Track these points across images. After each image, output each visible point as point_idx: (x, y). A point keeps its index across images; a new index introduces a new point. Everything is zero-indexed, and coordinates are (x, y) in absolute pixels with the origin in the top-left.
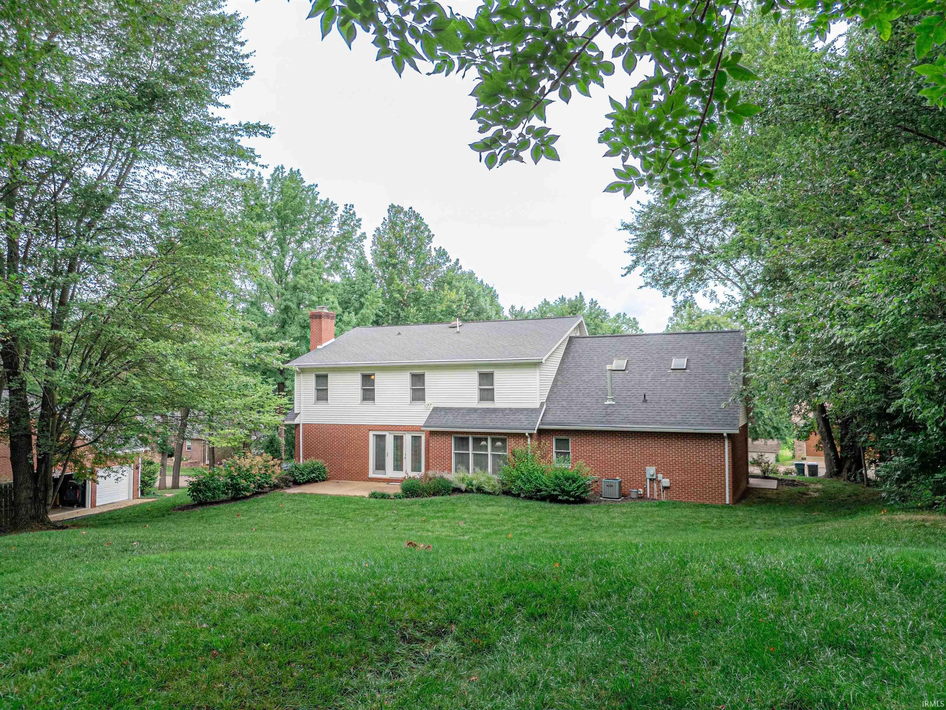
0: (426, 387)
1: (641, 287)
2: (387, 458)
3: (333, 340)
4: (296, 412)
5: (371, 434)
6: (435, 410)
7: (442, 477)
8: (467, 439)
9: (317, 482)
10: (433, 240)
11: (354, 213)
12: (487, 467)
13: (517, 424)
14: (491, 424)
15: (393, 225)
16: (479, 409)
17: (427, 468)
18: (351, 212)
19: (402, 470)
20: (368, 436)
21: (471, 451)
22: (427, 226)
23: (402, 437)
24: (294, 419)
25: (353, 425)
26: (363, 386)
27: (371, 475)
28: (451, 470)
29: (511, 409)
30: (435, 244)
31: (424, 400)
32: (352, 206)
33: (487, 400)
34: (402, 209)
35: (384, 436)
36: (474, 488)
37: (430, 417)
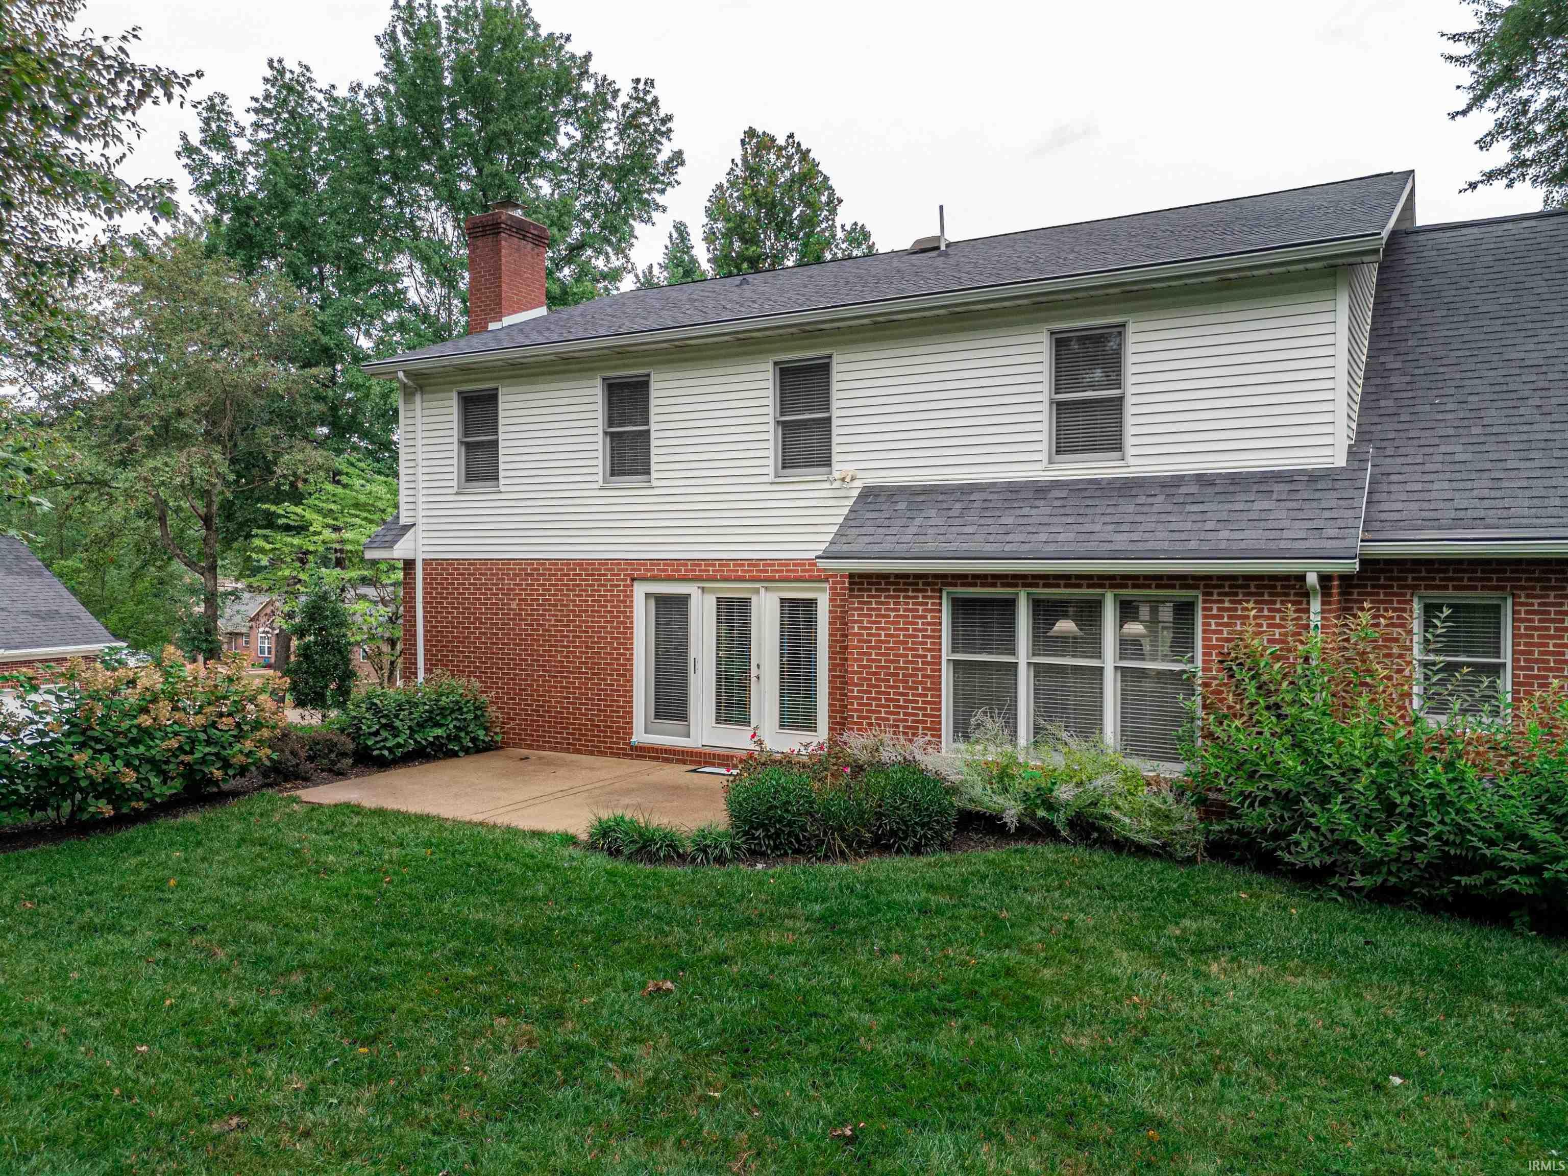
0: (835, 413)
1: (1473, 186)
2: (692, 677)
3: (542, 311)
4: (403, 521)
5: (640, 591)
6: (870, 495)
7: (908, 764)
8: (1010, 605)
9: (454, 754)
10: (839, 210)
11: (655, 101)
12: (1098, 723)
13: (1252, 537)
14: (1121, 541)
15: (753, 171)
16: (1056, 485)
17: (839, 723)
18: (649, 98)
19: (745, 721)
20: (627, 599)
21: (1023, 654)
22: (826, 179)
23: (745, 603)
24: (390, 545)
25: (580, 563)
26: (611, 422)
27: (639, 736)
28: (936, 730)
29: (1202, 480)
30: (845, 217)
31: (827, 462)
32: (650, 83)
33: (1091, 448)
34: (773, 140)
35: (682, 601)
36: (1060, 820)
37: (850, 519)
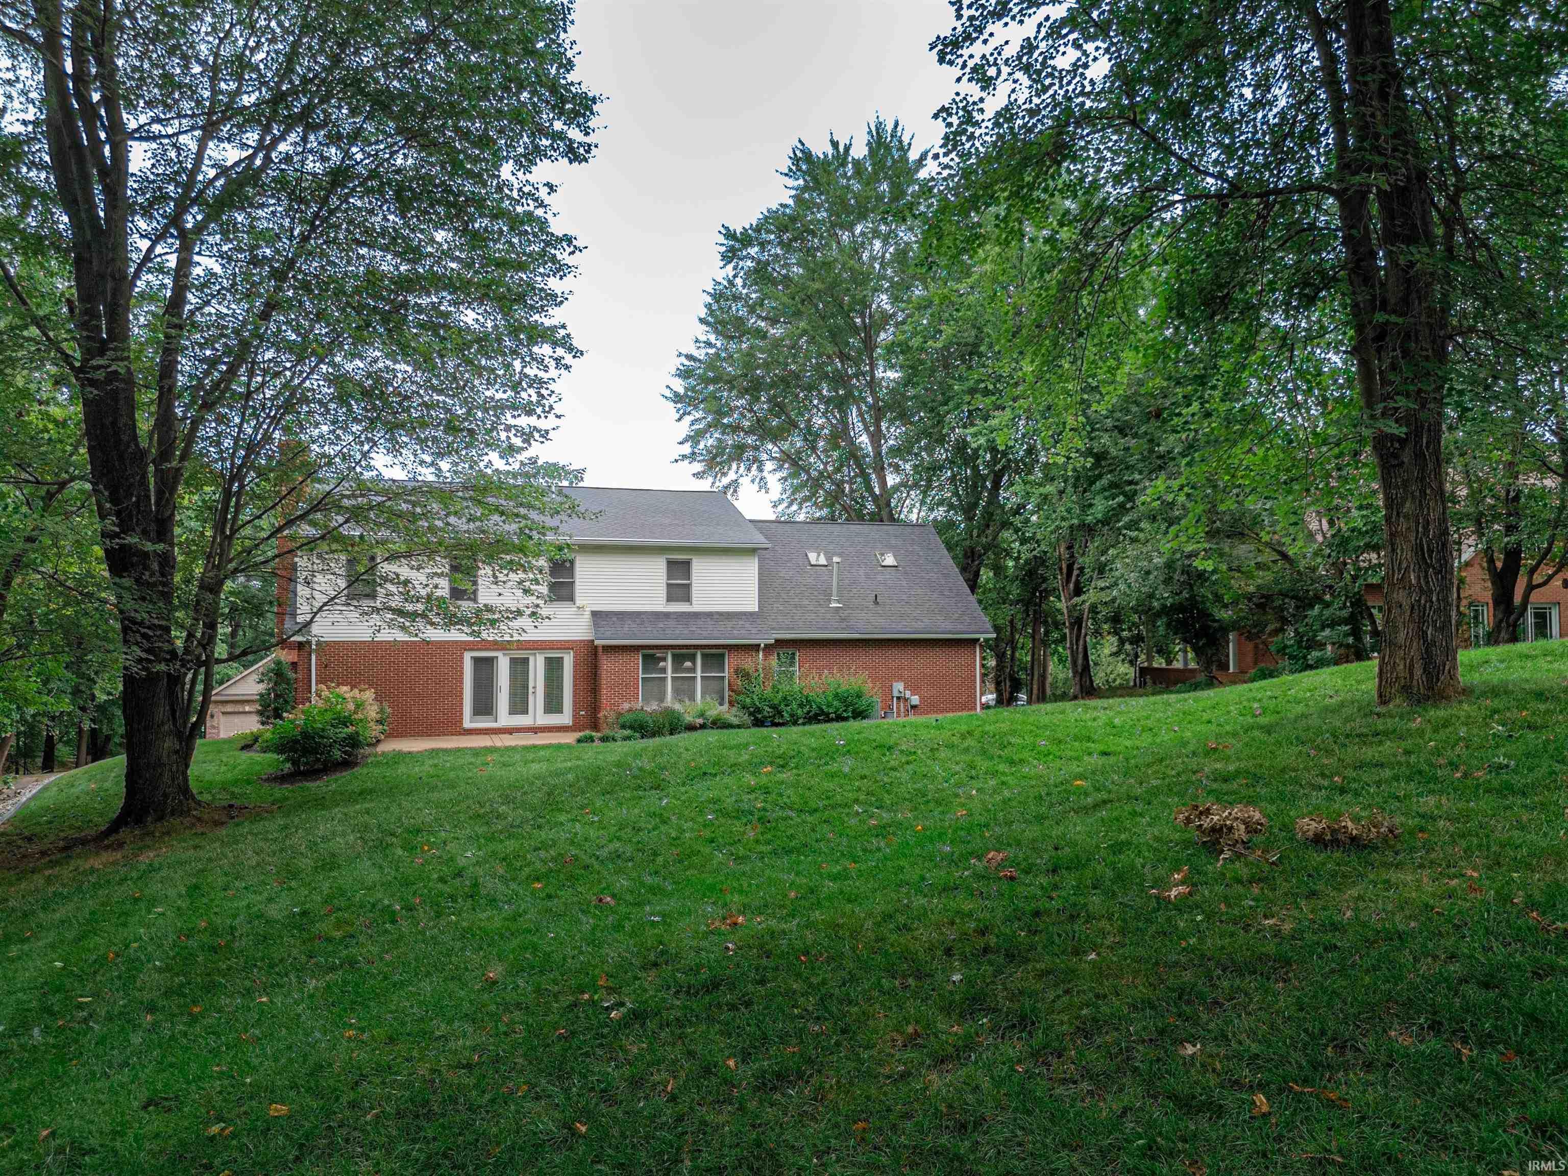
0: (577, 580)
2: (499, 695)
5: (468, 657)
6: (597, 614)
8: (664, 656)
12: (695, 694)
13: (744, 632)
19: (525, 712)
20: (460, 660)
21: (669, 674)
23: (526, 661)
27: (467, 724)
28: (637, 703)
29: (719, 614)
33: (680, 600)
35: (491, 661)
37: (596, 625)
